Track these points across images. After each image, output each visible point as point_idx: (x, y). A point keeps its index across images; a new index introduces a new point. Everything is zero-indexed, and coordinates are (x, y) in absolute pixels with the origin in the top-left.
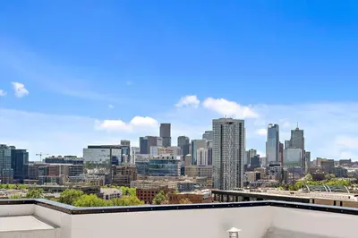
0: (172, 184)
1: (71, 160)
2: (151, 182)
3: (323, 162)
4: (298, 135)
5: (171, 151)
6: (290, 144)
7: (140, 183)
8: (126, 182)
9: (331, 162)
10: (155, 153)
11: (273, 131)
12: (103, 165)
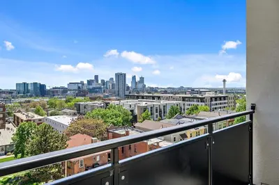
0: (102, 96)
1: (62, 88)
2: (93, 95)
3: (150, 88)
4: (142, 79)
5: (99, 84)
6: (139, 82)
7: (89, 95)
8: (84, 96)
9: (153, 88)
10: (94, 85)
11: (134, 78)
12: (75, 90)
